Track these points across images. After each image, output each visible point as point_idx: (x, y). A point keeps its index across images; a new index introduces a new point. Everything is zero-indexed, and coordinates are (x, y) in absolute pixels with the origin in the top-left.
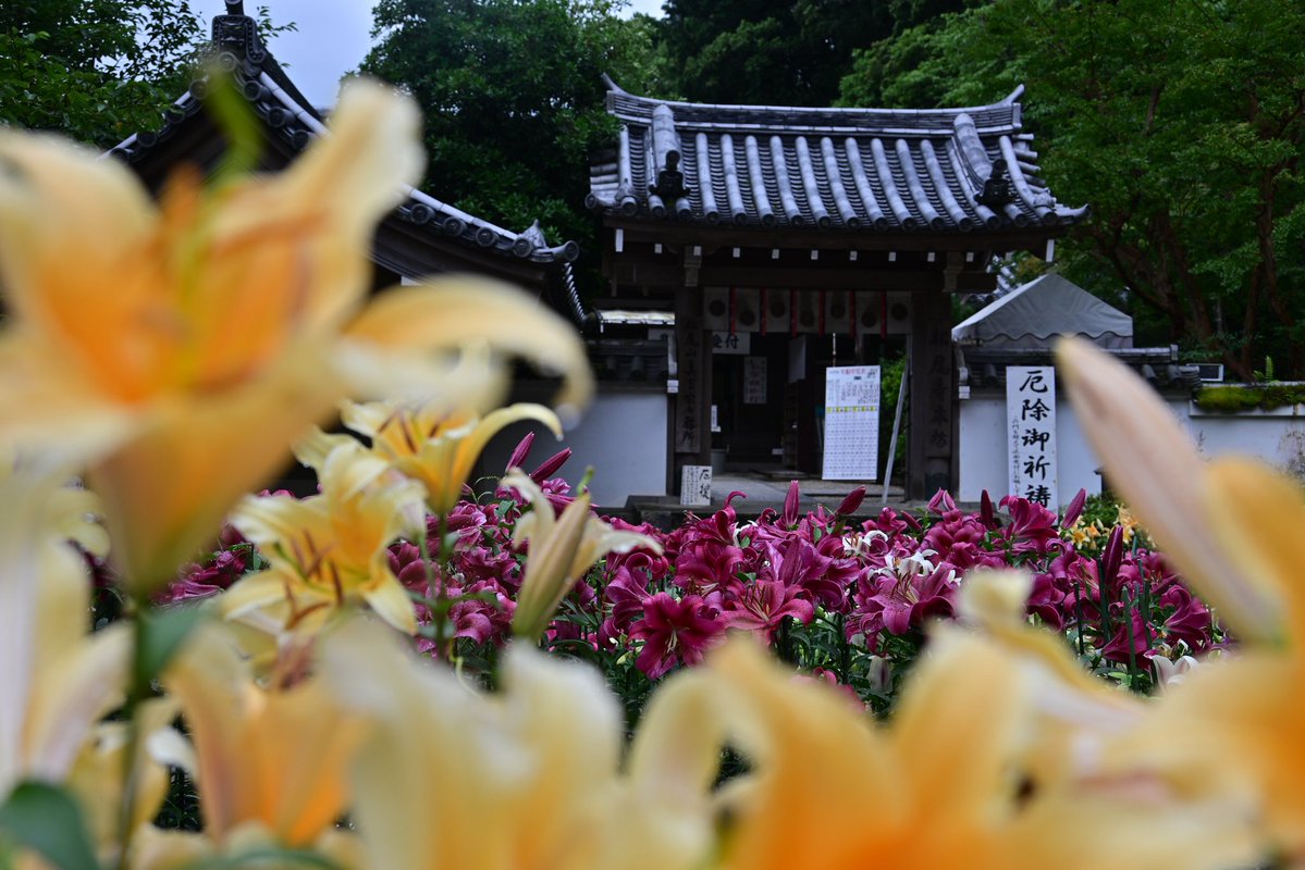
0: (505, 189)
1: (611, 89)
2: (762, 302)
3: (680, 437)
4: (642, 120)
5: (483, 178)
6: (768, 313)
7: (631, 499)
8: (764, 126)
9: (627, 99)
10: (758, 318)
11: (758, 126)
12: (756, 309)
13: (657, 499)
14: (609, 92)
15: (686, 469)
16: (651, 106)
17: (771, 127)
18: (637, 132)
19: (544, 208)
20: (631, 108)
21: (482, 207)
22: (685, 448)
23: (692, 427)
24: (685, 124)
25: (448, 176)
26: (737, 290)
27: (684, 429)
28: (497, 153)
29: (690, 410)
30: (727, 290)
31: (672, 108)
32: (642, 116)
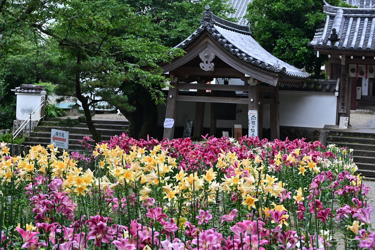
0: (292, 36)
1: (325, 5)
2: (367, 69)
3: (340, 108)
4: (334, 14)
5: (286, 33)
6: (368, 72)
7: (325, 126)
8: (371, 15)
9: (330, 8)
10: (365, 73)
11: (369, 15)
12: (365, 71)
13: (332, 126)
14: (324, 5)
15: (341, 118)
16: (337, 9)
17: (373, 15)
18: (332, 17)
19: (303, 41)
20: (331, 10)
21: (285, 41)
22: (341, 111)
23: (344, 105)
24: (347, 15)
25: (276, 32)
26: (359, 65)
27: (341, 106)
28: (290, 25)
29: (343, 100)
30: (356, 65)
31: (343, 10)
32: (334, 12)
